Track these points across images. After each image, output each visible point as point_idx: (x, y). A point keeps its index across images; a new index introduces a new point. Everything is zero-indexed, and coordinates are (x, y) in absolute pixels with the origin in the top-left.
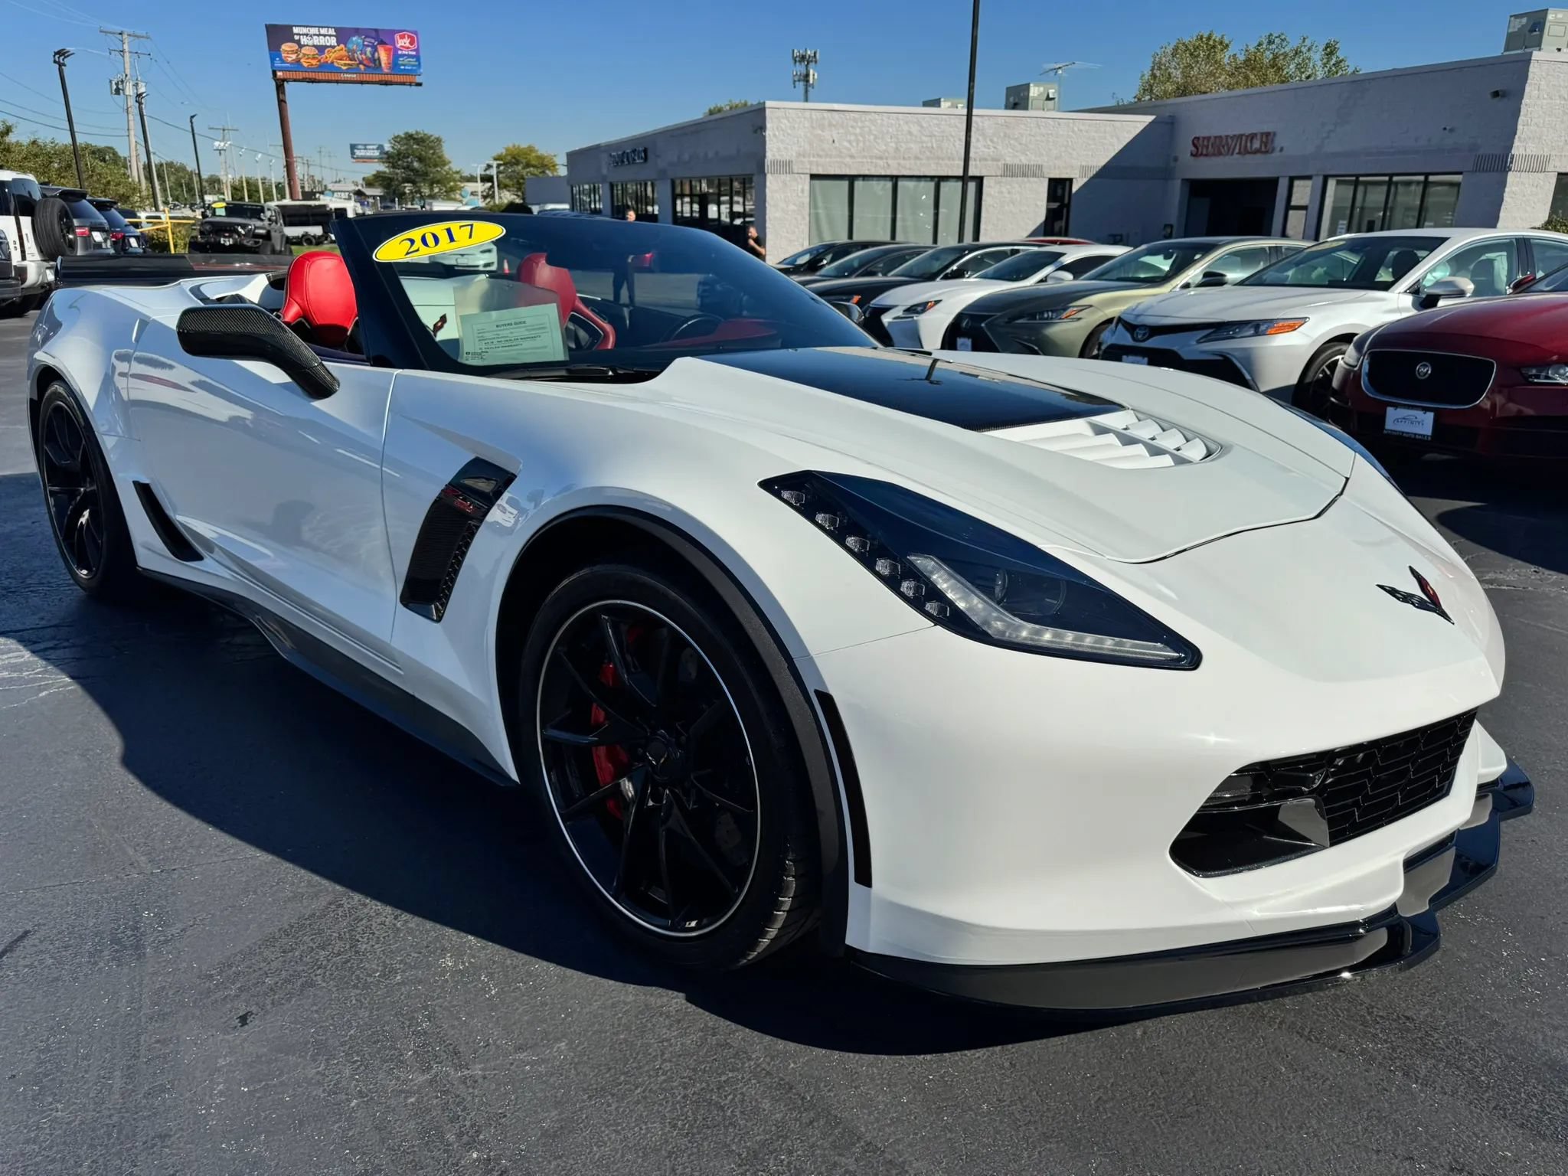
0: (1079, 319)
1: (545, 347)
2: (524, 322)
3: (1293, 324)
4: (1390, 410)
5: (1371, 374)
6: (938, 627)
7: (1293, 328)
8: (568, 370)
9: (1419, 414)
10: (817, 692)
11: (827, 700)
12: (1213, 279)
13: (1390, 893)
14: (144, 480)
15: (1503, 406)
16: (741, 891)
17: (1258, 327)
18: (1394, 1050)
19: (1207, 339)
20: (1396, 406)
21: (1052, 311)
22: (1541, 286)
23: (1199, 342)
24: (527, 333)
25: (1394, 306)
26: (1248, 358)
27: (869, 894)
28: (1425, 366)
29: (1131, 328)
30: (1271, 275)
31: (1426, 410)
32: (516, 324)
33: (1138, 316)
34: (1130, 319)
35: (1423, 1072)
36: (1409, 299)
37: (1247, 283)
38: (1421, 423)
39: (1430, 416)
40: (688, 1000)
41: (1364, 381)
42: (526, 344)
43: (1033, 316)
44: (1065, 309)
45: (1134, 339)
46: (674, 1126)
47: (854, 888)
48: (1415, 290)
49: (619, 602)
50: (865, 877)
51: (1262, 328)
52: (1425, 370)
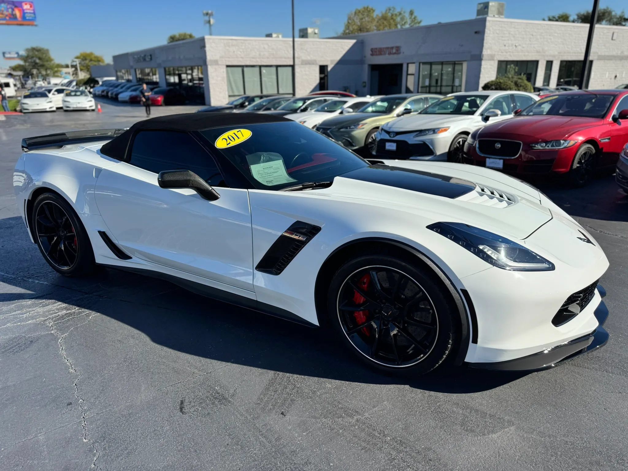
0: (363, 128)
2: (272, 167)
4: (487, 160)
5: (480, 148)
6: (494, 267)
7: (446, 130)
9: (498, 161)
10: (461, 290)
11: (465, 292)
12: (407, 111)
13: (594, 324)
14: (102, 230)
15: (524, 156)
17: (434, 131)
18: (600, 366)
19: (417, 136)
20: (489, 158)
21: (354, 126)
22: (524, 113)
23: (414, 137)
24: (273, 171)
25: (476, 121)
26: (432, 142)
27: (476, 345)
28: (498, 144)
29: (388, 133)
30: (429, 110)
31: (500, 159)
32: (269, 168)
33: (390, 128)
34: (387, 129)
35: (610, 371)
36: (480, 118)
37: (422, 113)
38: (499, 163)
39: (502, 161)
40: (411, 386)
41: (477, 149)
42: (275, 175)
43: (347, 128)
44: (358, 125)
45: (390, 137)
47: (471, 345)
48: (482, 115)
50: (475, 341)
51: (436, 131)
52: (498, 146)
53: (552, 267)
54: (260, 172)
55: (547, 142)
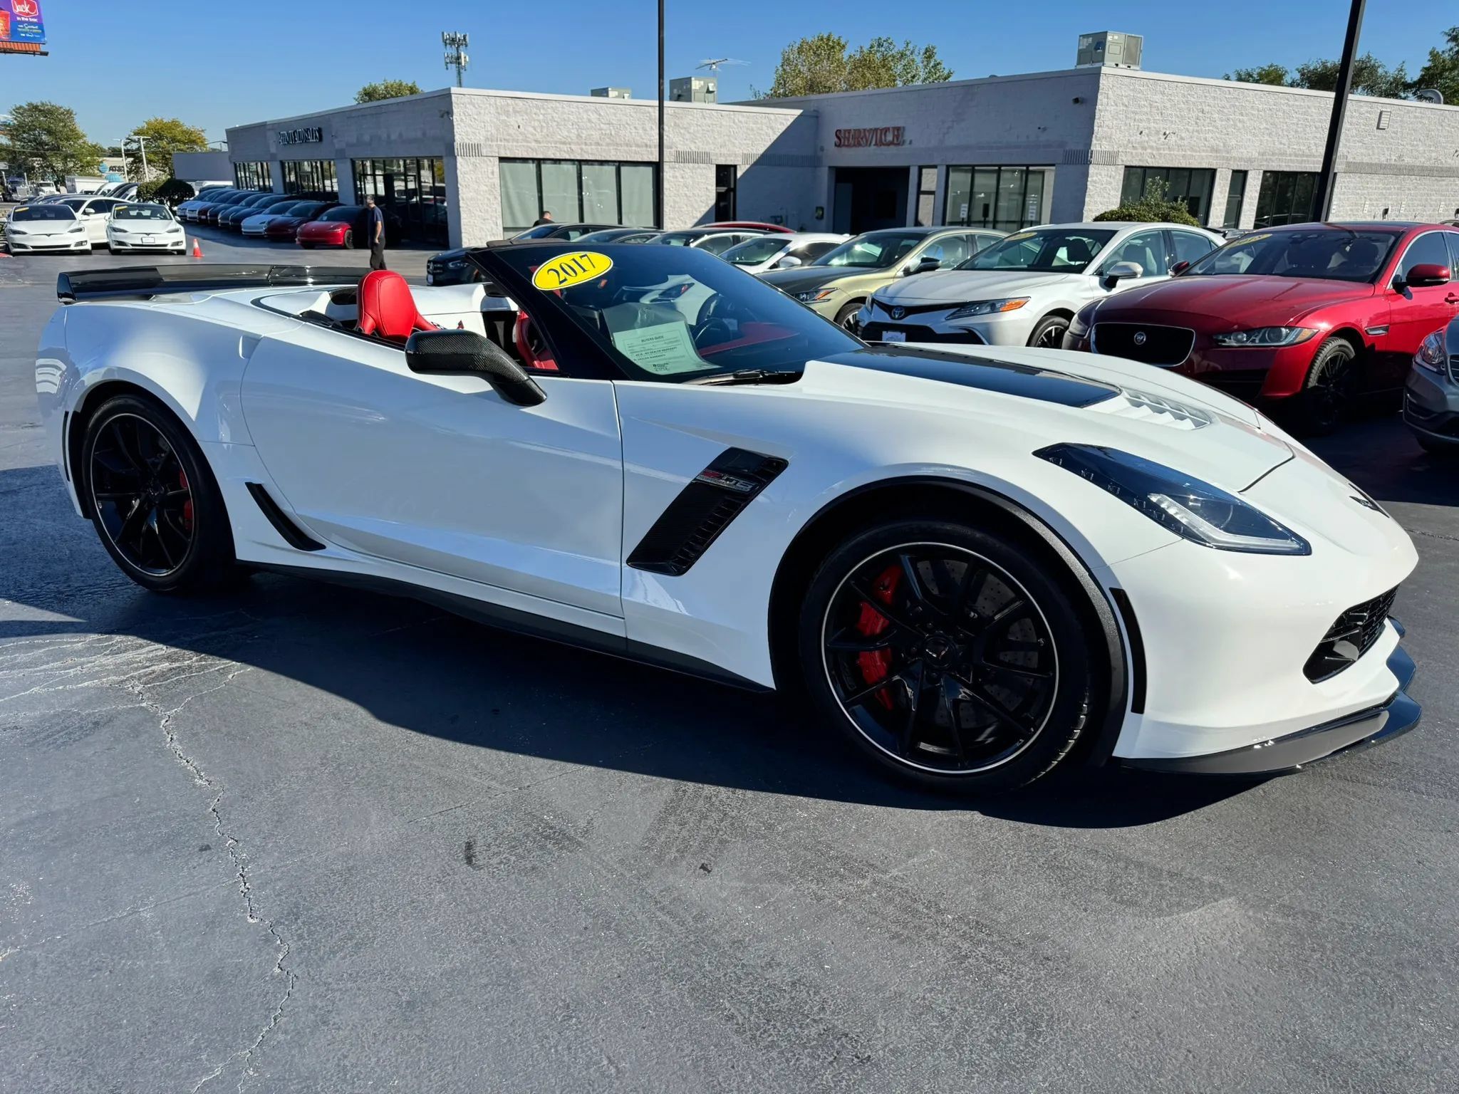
0: (829, 300)
2: (662, 337)
3: (1019, 304)
6: (1185, 540)
8: (735, 376)
10: (1111, 589)
11: (1120, 596)
12: (928, 265)
14: (256, 481)
15: (1199, 364)
17: (993, 306)
19: (954, 316)
21: (807, 294)
22: (1197, 270)
23: (947, 319)
24: (665, 345)
25: (1087, 286)
26: (988, 330)
27: (1141, 719)
28: (1140, 335)
29: (887, 308)
30: (980, 261)
32: (656, 338)
33: (892, 298)
34: (884, 300)
35: (1424, 790)
36: (1097, 279)
37: (964, 267)
41: (1093, 346)
42: (668, 355)
44: (817, 292)
45: (891, 317)
47: (1129, 716)
48: (1099, 273)
50: (1139, 707)
51: (998, 305)
52: (1141, 338)
53: (1305, 549)
54: (637, 349)
55: (1250, 331)
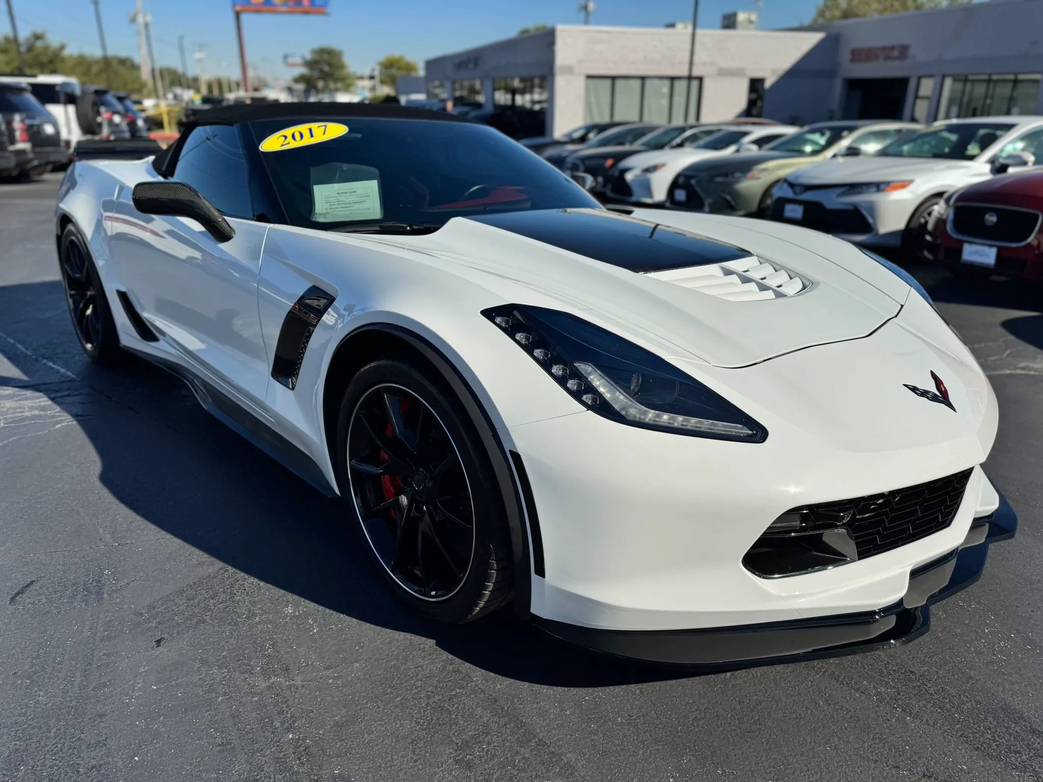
0: (758, 178)
1: (369, 209)
2: (355, 192)
3: (904, 185)
4: (966, 246)
5: (956, 222)
6: (590, 412)
7: (903, 187)
8: (381, 227)
9: (986, 249)
10: (511, 451)
11: (517, 458)
12: (853, 152)
13: (898, 593)
14: (123, 289)
16: (463, 577)
17: (879, 186)
18: (899, 693)
19: (844, 194)
20: (970, 243)
21: (741, 173)
23: (839, 195)
24: (357, 199)
25: (977, 172)
26: (872, 208)
27: (544, 582)
28: (991, 216)
29: (792, 185)
30: (894, 149)
31: (991, 246)
32: (350, 192)
33: (797, 178)
34: (792, 180)
35: (916, 710)
36: (987, 168)
38: (987, 255)
39: (994, 250)
41: (949, 226)
42: (356, 206)
43: (726, 175)
45: (795, 193)
46: (418, 723)
47: (534, 577)
48: (992, 161)
49: (394, 385)
50: (541, 572)
51: (882, 187)
52: (992, 219)
53: (758, 433)
54: (332, 200)
